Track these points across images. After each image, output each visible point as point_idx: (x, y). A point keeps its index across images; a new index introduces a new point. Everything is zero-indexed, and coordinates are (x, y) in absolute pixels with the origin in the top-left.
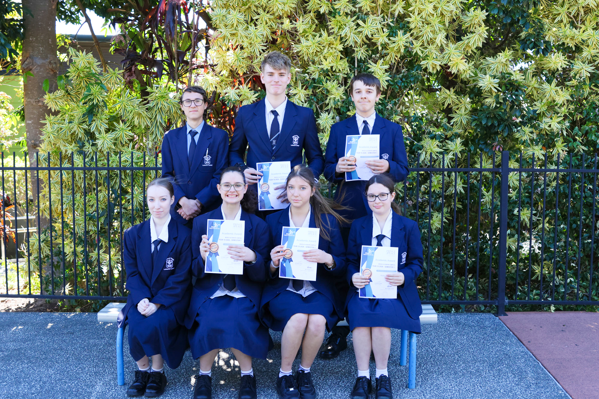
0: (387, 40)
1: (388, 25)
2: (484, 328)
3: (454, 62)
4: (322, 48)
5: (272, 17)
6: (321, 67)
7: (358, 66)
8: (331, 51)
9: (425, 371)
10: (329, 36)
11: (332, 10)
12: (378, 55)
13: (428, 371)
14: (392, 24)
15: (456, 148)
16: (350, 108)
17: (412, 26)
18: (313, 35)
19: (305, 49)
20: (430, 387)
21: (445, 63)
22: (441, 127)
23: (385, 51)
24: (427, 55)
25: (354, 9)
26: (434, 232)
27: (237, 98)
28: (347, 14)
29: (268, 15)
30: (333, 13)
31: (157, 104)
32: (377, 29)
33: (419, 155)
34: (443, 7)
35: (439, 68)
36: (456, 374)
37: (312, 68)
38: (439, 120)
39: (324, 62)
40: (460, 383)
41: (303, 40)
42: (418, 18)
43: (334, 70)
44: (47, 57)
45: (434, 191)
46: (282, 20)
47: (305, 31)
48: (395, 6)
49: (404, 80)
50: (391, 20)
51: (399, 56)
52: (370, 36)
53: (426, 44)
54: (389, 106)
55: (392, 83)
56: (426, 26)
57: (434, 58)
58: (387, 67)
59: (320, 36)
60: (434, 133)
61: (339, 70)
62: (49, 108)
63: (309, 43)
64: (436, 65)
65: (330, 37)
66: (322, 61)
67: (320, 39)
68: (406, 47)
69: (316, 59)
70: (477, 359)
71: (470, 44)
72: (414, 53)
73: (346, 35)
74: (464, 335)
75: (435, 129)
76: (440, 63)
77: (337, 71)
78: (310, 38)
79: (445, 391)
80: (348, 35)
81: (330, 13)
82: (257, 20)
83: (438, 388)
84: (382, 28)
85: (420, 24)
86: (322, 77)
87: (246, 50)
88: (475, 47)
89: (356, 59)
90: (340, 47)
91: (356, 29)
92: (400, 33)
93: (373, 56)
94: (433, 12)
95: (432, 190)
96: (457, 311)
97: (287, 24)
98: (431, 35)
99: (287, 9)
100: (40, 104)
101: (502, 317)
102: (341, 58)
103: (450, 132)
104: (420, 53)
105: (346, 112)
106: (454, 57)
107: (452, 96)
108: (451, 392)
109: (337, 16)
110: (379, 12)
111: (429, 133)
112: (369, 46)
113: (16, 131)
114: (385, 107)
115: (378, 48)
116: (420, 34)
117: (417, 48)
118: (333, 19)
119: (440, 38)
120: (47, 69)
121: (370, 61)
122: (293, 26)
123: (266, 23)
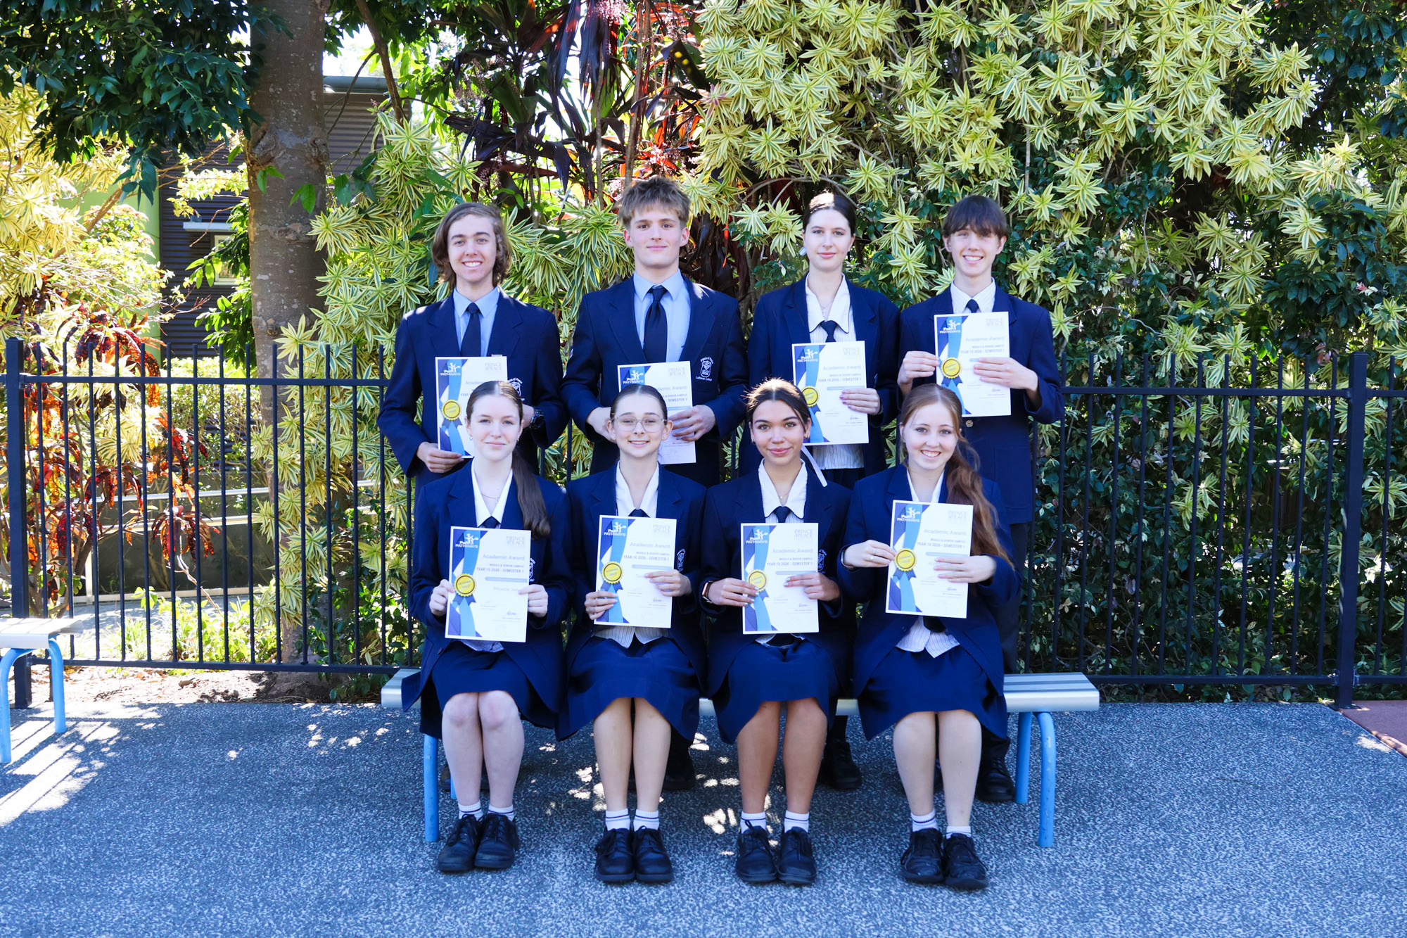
0: (1097, 108)
1: (1101, 72)
2: (1320, 732)
3: (1241, 160)
4: (955, 123)
5: (845, 53)
6: (951, 164)
7: (1033, 164)
8: (976, 129)
9: (1240, 818)
10: (972, 96)
11: (978, 39)
12: (1076, 140)
13: (1244, 817)
14: (1110, 73)
15: (1236, 346)
16: (1016, 254)
17: (1154, 77)
18: (931, 94)
19: (917, 125)
20: (1267, 850)
21: (1221, 160)
22: (1203, 299)
23: (1091, 132)
24: (1183, 143)
25: (1023, 38)
26: (1187, 527)
27: (764, 229)
28: (1008, 49)
29: (835, 50)
30: (980, 46)
31: (587, 242)
32: (1080, 84)
33: (1158, 359)
34: (1218, 36)
35: (1209, 172)
36: (1307, 824)
37: (929, 167)
38: (1197, 285)
39: (960, 155)
40: (1325, 840)
41: (911, 105)
42: (1169, 62)
43: (981, 171)
44: (306, 132)
45: (1186, 437)
46: (863, 61)
47: (916, 86)
48: (1117, 34)
49: (1132, 194)
50: (1107, 64)
51: (1122, 143)
52: (1064, 99)
53: (1181, 119)
54: (1100, 252)
55: (1106, 202)
56: (1185, 78)
57: (1199, 149)
58: (1096, 166)
59: (951, 98)
60: (1187, 312)
61: (993, 172)
62: (318, 248)
63: (924, 113)
64: (1202, 163)
65: (975, 99)
66: (952, 153)
67: (950, 103)
68: (1139, 124)
69: (942, 147)
70: (1338, 794)
71: (1277, 121)
72: (1156, 137)
73: (1012, 96)
74: (1285, 748)
75: (1188, 303)
76: (1211, 159)
77: (988, 173)
78: (928, 101)
79: (1300, 856)
80: (1017, 95)
81: (973, 45)
82: (808, 60)
83: (1284, 852)
84: (1089, 82)
85: (1173, 74)
86: (955, 186)
87: (788, 126)
88: (1287, 126)
89: (1028, 147)
90: (997, 122)
91: (1032, 83)
92: (1128, 91)
93: (1066, 142)
94: (1198, 48)
95: (1182, 437)
96: (1235, 700)
97: (877, 70)
98: (1195, 100)
99: (878, 37)
100: (291, 236)
101: (1348, 711)
102: (997, 145)
103: (1220, 310)
104: (1167, 135)
105: (1007, 264)
106: (1242, 149)
107: (1224, 233)
108: (1316, 858)
109: (988, 54)
110: (1081, 45)
111: (1176, 312)
112: (1056, 120)
113: (182, 296)
114: (1091, 253)
115: (1076, 125)
116: (1172, 94)
117: (1163, 127)
118: (981, 60)
119: (1213, 105)
120: (307, 159)
121: (1059, 153)
122: (889, 74)
123: (829, 67)
